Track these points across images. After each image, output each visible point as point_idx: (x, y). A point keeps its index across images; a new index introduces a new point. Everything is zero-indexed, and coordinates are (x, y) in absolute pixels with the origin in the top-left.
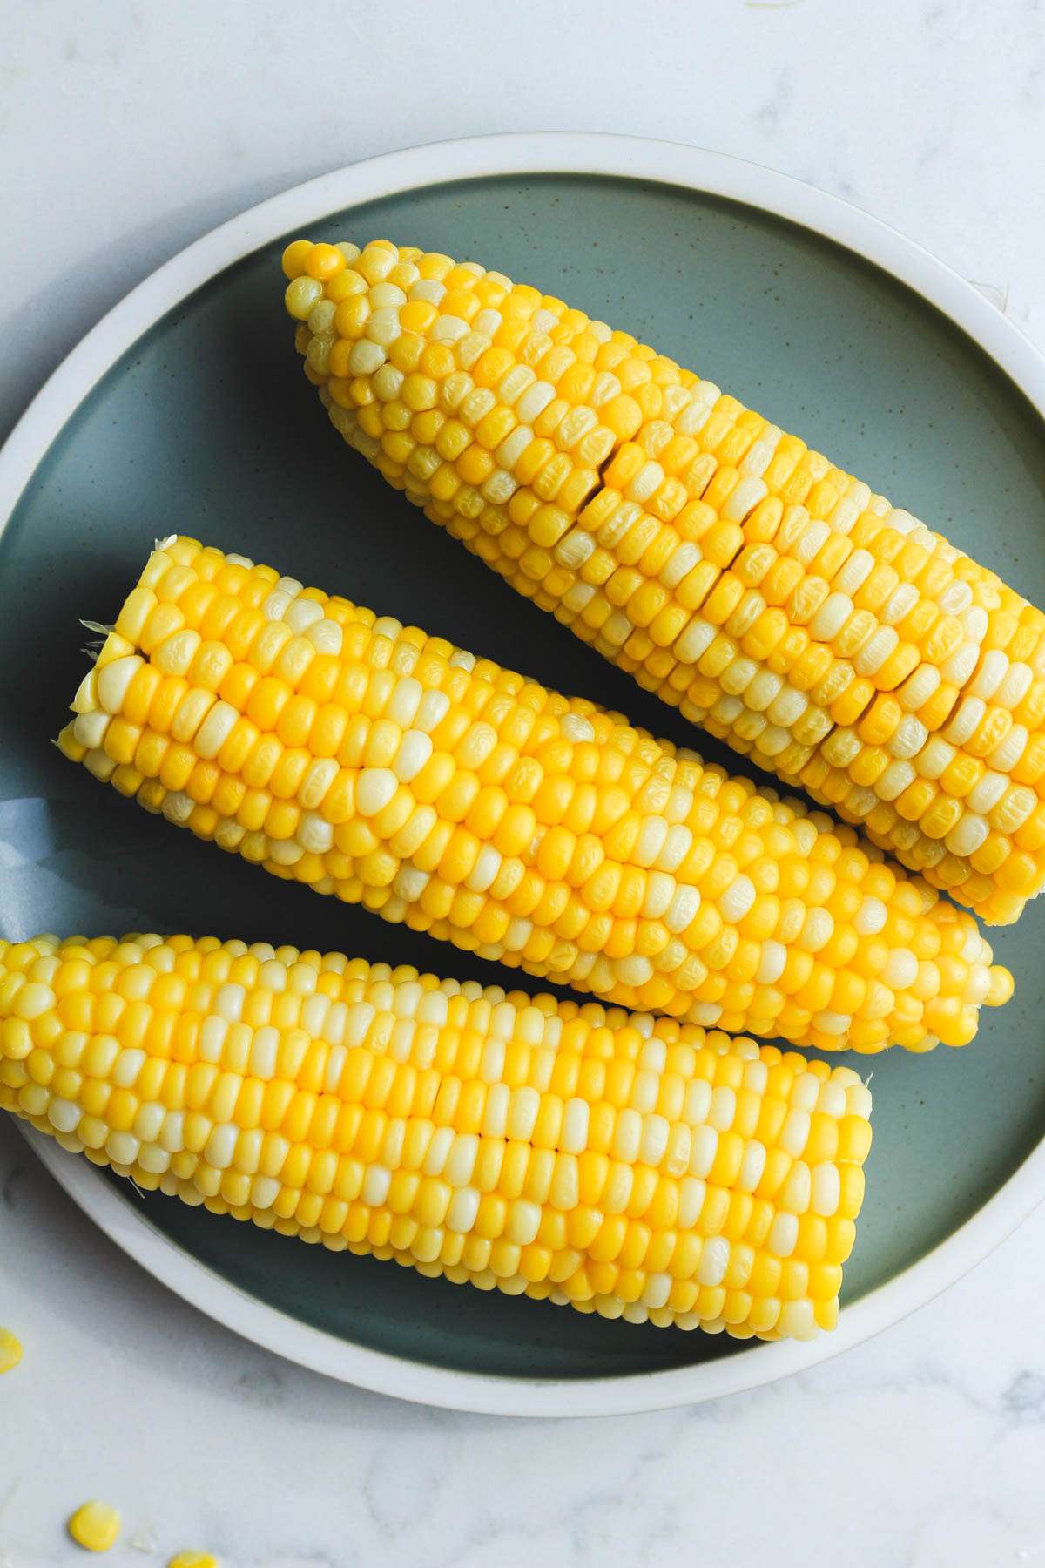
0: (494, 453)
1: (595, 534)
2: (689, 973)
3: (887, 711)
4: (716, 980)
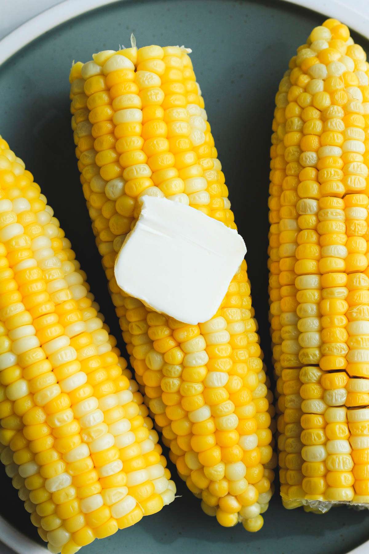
0: (321, 145)
1: (320, 209)
3: (340, 379)
4: (175, 396)
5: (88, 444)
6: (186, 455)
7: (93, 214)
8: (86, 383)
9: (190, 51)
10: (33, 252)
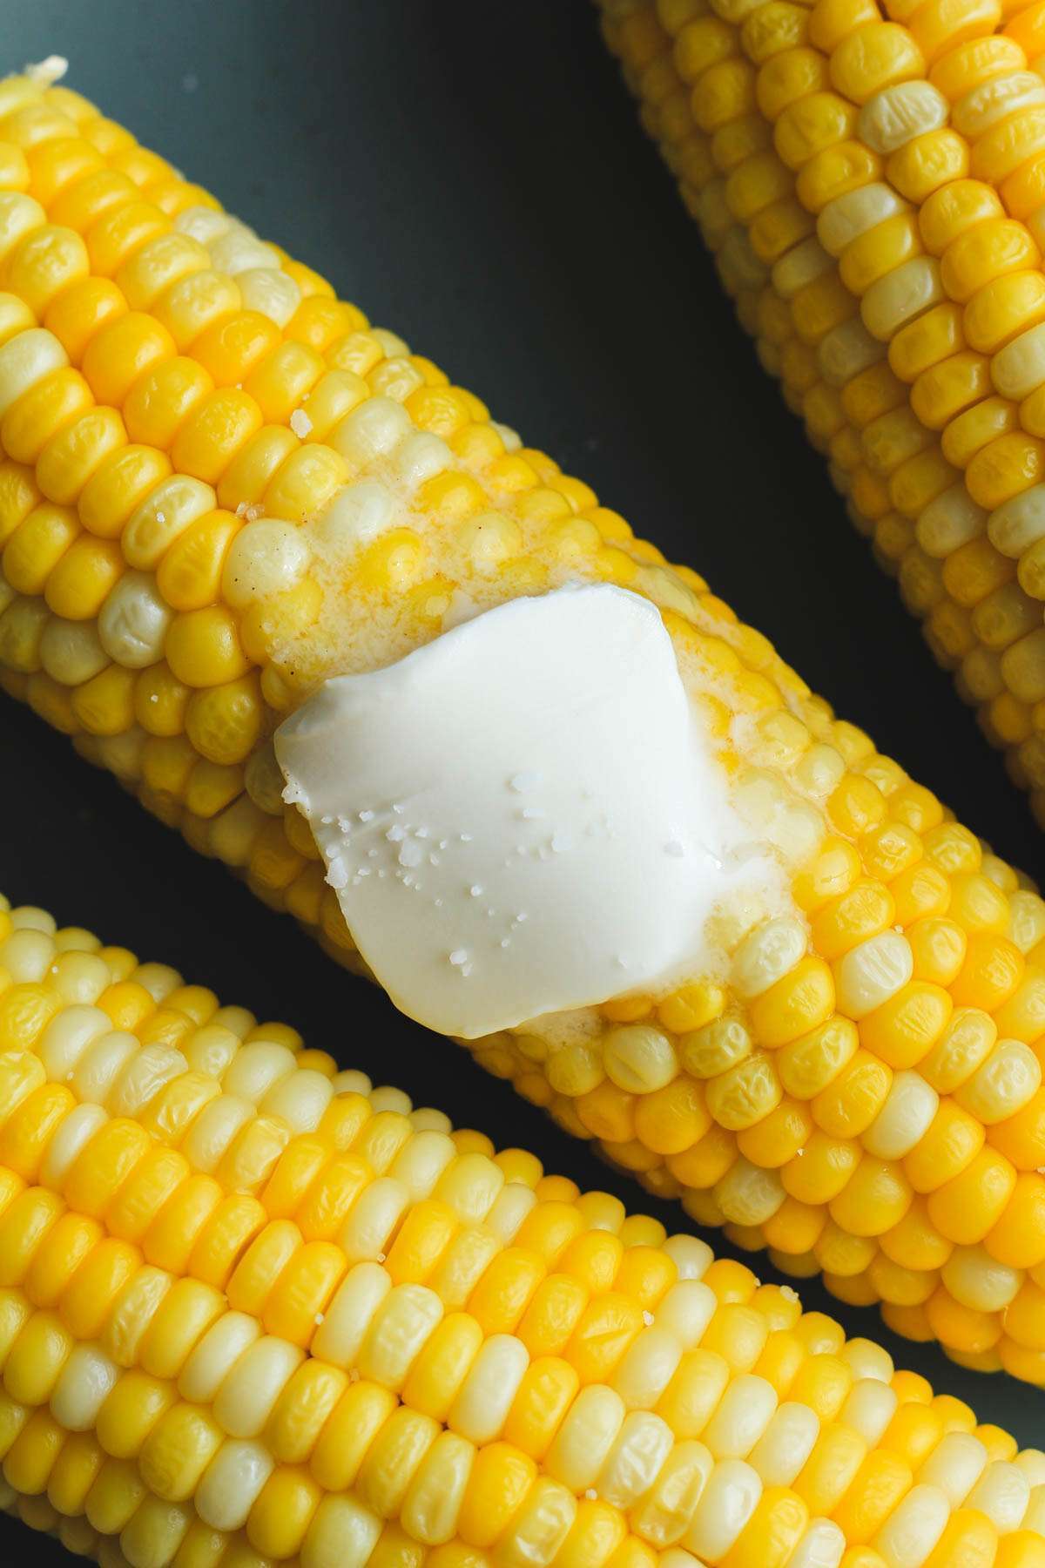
2: (744, 1084)
4: (789, 1120)
5: (681, 1546)
6: (948, 1282)
7: (120, 759)
8: (530, 1363)
9: (56, 66)
10: (69, 1085)
